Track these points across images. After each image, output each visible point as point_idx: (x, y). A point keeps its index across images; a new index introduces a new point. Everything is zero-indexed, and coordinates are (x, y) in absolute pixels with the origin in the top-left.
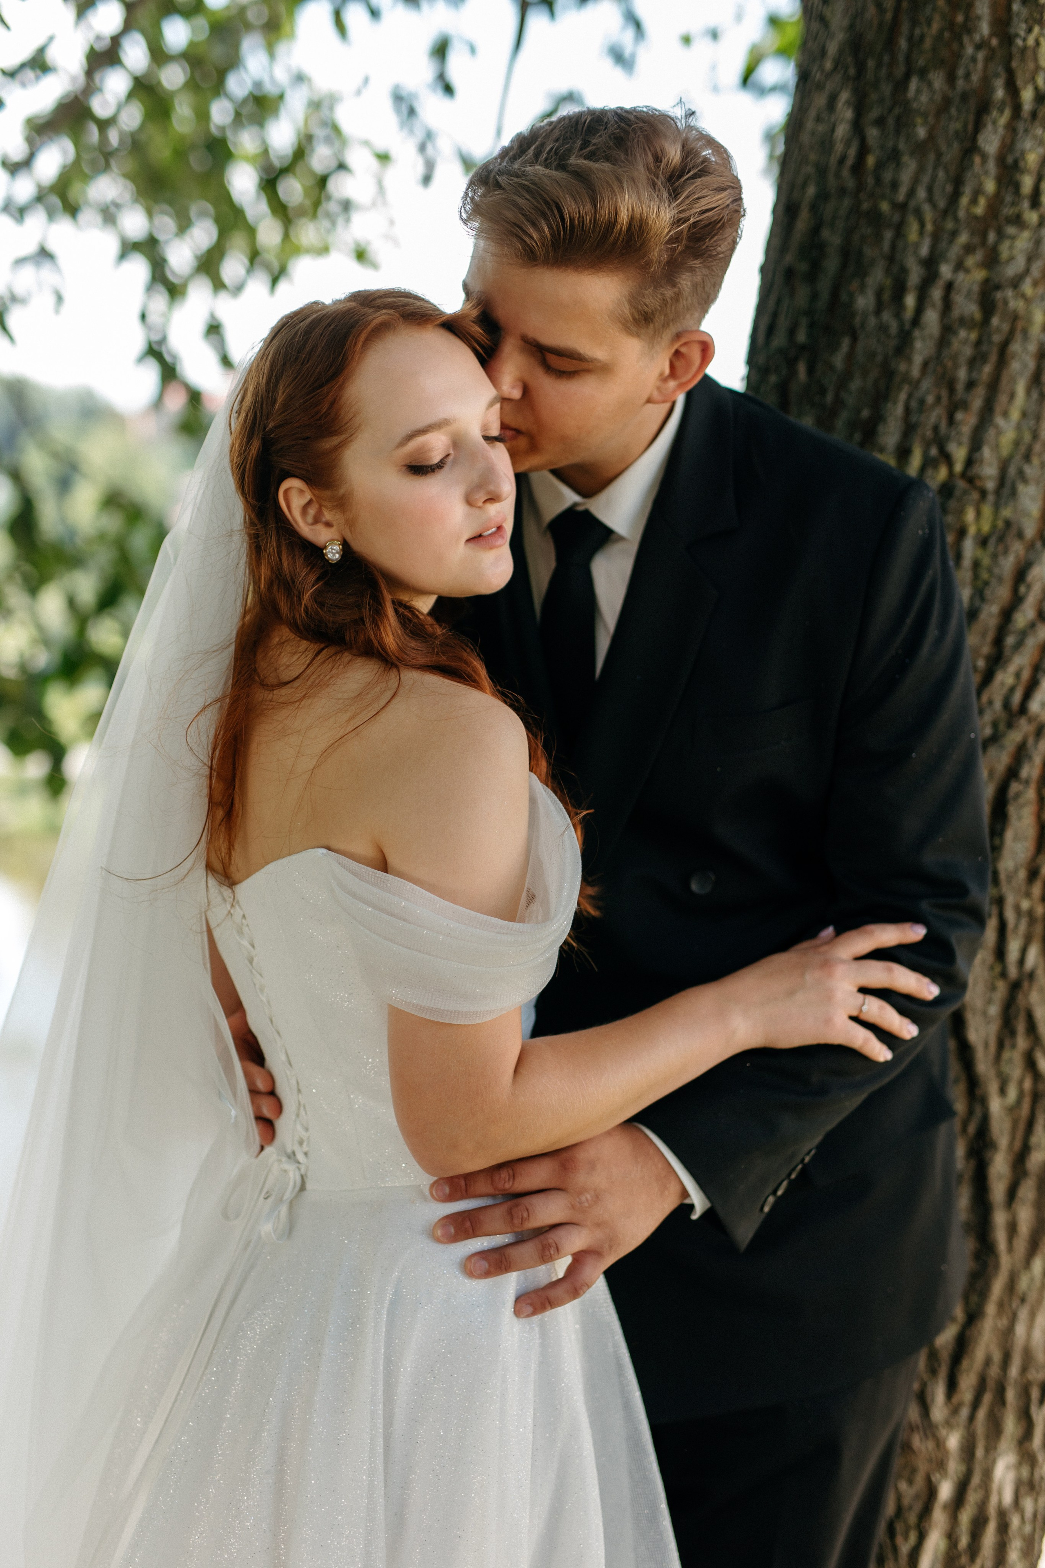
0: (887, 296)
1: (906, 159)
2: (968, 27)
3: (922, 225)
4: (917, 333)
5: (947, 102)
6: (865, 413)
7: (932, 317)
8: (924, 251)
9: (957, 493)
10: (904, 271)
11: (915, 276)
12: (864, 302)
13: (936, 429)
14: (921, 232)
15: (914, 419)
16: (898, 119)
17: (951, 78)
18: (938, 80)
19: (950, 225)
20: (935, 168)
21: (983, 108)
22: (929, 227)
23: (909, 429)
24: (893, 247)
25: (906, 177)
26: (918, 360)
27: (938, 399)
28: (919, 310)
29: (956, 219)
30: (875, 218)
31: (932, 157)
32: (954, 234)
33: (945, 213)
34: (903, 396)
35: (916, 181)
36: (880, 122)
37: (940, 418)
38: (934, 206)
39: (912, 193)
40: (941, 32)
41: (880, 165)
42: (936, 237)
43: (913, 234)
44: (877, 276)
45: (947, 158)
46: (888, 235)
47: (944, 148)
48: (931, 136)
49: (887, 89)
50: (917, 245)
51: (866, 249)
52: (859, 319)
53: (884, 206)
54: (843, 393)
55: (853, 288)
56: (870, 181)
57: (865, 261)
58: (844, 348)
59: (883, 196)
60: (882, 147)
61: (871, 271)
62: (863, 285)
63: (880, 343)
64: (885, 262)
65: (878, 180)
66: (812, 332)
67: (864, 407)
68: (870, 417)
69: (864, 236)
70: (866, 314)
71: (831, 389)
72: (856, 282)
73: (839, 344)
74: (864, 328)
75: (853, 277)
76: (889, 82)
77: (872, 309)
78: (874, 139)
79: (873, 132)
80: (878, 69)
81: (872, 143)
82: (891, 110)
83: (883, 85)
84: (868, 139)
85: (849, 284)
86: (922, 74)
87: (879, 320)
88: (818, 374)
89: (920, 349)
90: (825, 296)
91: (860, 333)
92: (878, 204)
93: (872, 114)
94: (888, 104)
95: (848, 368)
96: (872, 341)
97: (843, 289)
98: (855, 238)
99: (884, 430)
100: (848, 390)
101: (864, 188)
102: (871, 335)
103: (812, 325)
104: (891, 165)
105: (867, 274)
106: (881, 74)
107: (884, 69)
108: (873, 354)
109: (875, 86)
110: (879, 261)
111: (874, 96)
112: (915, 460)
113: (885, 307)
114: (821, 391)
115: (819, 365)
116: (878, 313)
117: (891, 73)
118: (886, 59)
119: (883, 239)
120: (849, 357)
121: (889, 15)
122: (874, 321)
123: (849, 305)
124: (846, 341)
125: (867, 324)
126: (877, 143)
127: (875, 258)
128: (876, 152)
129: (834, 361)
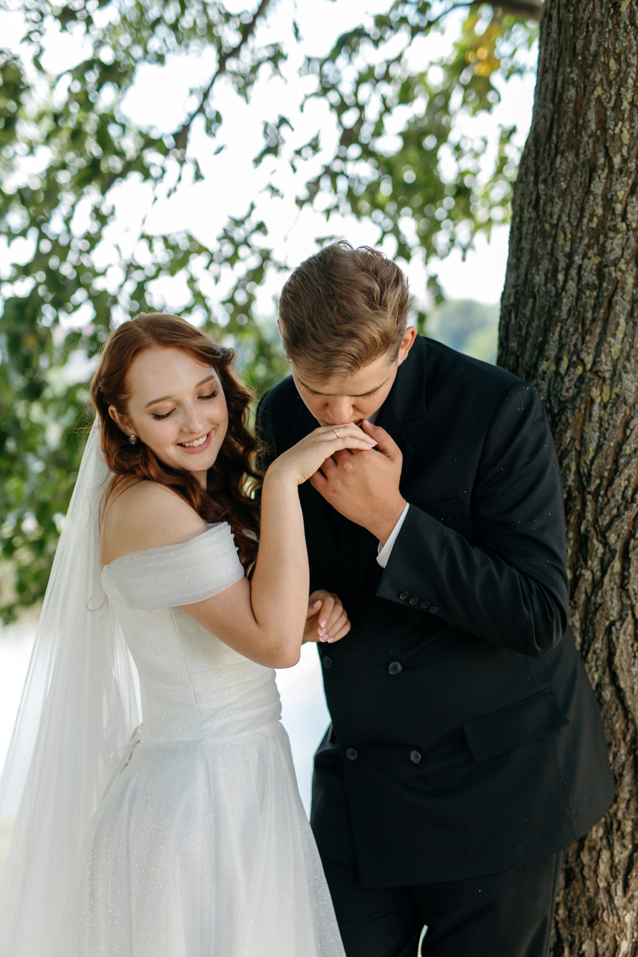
0: (549, 275)
1: (556, 200)
2: (585, 126)
3: (565, 236)
4: (564, 294)
5: (576, 167)
6: (540, 339)
7: (572, 285)
8: (567, 249)
9: (586, 380)
10: (557, 260)
11: (563, 263)
12: (539, 279)
13: (575, 345)
14: (565, 240)
15: (564, 341)
16: (553, 178)
17: (577, 155)
18: (570, 156)
19: (579, 234)
20: (571, 204)
21: (593, 170)
22: (569, 236)
23: (561, 347)
24: (552, 248)
25: (556, 210)
26: (565, 309)
27: (576, 329)
28: (565, 282)
29: (582, 231)
30: (544, 234)
31: (569, 197)
32: (581, 238)
33: (577, 227)
34: (558, 329)
35: (562, 210)
36: (545, 181)
37: (577, 339)
38: (571, 224)
39: (559, 218)
40: (571, 130)
41: (545, 204)
42: (573, 241)
43: (561, 242)
44: (545, 265)
45: (576, 198)
46: (550, 242)
47: (575, 193)
48: (568, 185)
49: (548, 163)
50: (563, 247)
51: (539, 250)
52: (536, 288)
53: (547, 226)
54: (530, 329)
55: (533, 272)
56: (541, 213)
57: (539, 257)
58: (530, 304)
59: (546, 221)
60: (546, 195)
61: (542, 262)
62: (538, 269)
63: (547, 301)
64: (548, 257)
65: (544, 212)
66: (517, 296)
67: (540, 336)
68: (542, 341)
69: (538, 244)
70: (540, 285)
71: (524, 327)
72: (535, 268)
73: (527, 303)
74: (539, 293)
75: (533, 265)
76: (548, 159)
77: (543, 282)
78: (543, 190)
79: (541, 187)
80: (544, 152)
81: (541, 192)
82: (550, 174)
83: (546, 161)
84: (540, 191)
85: (532, 269)
86: (563, 154)
87: (546, 288)
88: (518, 319)
89: (566, 303)
90: (522, 277)
91: (537, 296)
92: (544, 226)
93: (542, 177)
94: (549, 171)
95: (532, 315)
96: (543, 300)
97: (529, 273)
98: (535, 245)
99: (549, 348)
100: (532, 327)
101: (538, 217)
102: (542, 297)
103: (516, 293)
104: (550, 204)
105: (540, 264)
106: (545, 155)
107: (547, 152)
108: (543, 307)
109: (543, 162)
110: (545, 256)
111: (542, 167)
112: (564, 364)
113: (549, 281)
114: (520, 328)
115: (519, 315)
116: (545, 284)
117: (549, 155)
118: (547, 147)
119: (547, 244)
120: (533, 309)
121: (548, 123)
122: (544, 289)
123: (532, 281)
124: (531, 301)
125: (541, 291)
126: (544, 192)
127: (543, 255)
128: (543, 197)
129: (525, 312)
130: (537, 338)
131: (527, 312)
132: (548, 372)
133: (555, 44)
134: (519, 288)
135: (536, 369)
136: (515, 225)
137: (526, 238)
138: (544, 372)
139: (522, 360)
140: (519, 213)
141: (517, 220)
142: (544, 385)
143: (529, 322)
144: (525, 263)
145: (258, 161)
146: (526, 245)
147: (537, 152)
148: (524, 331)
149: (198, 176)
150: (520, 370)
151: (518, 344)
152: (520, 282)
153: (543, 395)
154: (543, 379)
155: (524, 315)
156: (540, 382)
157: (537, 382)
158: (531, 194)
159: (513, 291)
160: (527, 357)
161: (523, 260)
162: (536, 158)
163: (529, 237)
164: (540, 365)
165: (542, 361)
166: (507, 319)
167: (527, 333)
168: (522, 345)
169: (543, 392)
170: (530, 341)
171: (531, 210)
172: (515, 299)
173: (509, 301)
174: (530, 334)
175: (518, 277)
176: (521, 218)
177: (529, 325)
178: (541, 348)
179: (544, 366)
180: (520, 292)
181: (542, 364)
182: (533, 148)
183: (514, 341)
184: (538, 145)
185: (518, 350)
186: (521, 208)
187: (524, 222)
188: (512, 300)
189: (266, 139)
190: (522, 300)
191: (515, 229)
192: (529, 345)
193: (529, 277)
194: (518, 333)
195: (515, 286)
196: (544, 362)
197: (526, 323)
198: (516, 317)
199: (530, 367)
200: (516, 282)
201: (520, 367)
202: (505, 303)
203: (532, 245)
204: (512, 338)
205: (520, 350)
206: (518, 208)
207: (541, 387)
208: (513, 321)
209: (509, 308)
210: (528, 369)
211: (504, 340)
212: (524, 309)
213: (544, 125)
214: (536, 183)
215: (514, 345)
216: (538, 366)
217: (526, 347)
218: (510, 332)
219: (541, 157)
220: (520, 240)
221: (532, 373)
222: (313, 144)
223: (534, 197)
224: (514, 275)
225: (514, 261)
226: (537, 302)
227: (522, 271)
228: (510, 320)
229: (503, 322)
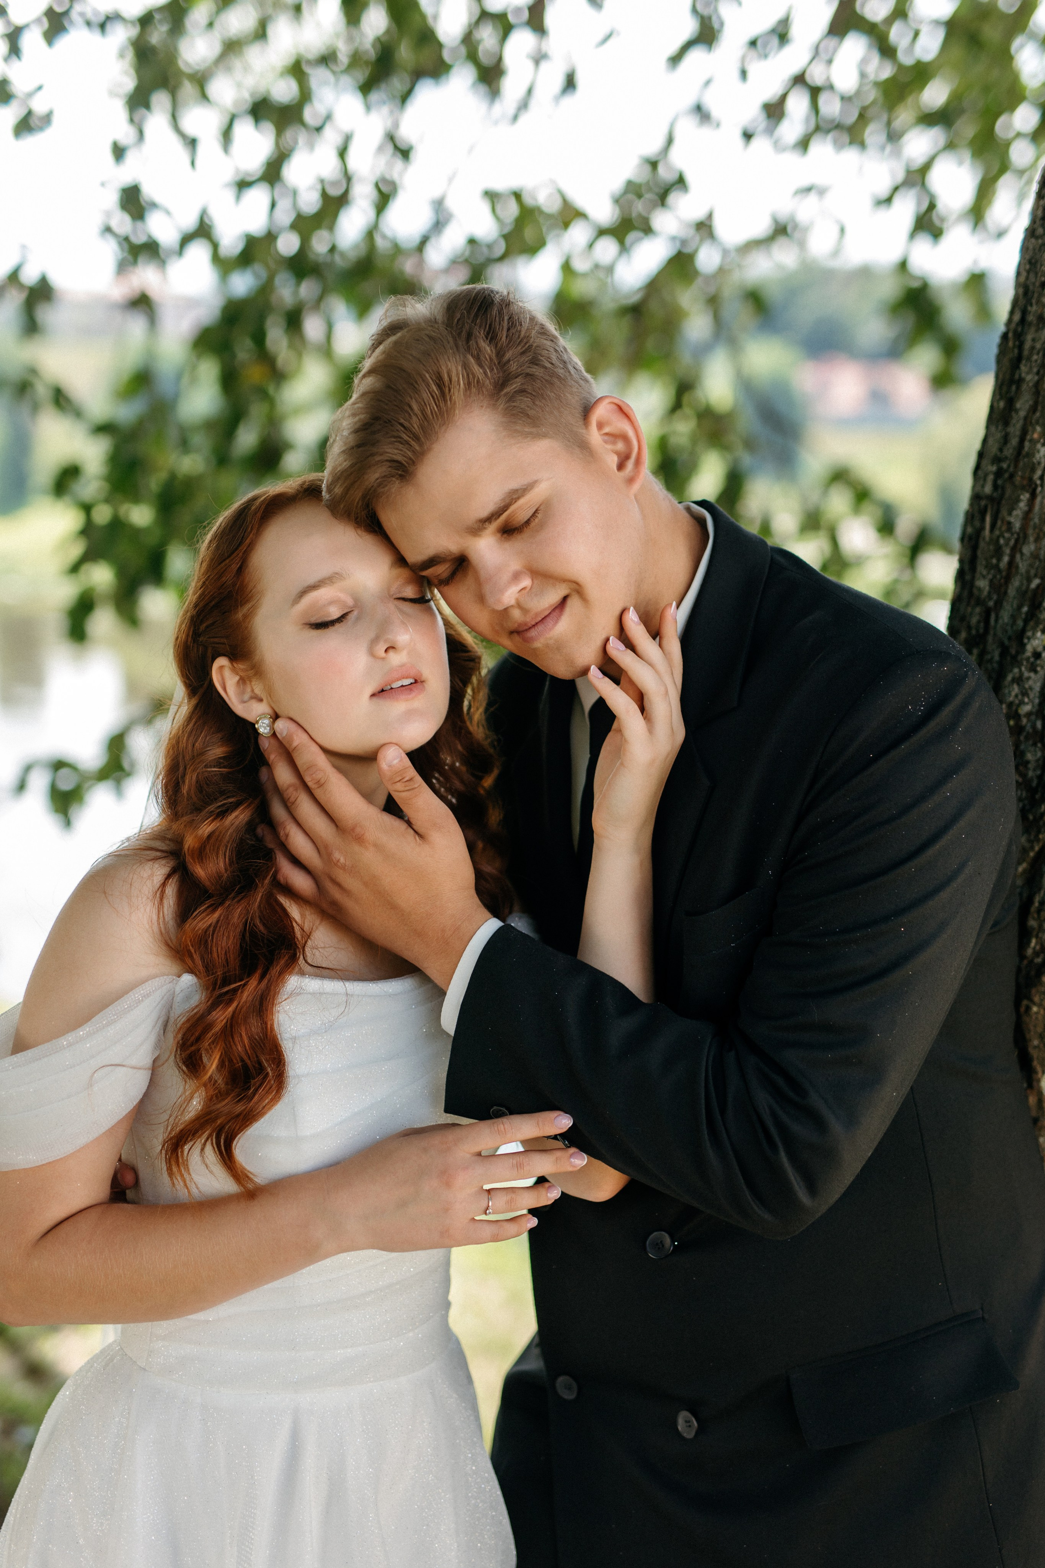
6: (1035, 583)
54: (1018, 556)
55: (1036, 436)
58: (1022, 505)
66: (1000, 482)
67: (1036, 576)
71: (1008, 551)
72: (1039, 429)
73: (1018, 500)
75: (1037, 423)
85: (1034, 430)
88: (997, 532)
90: (1014, 442)
95: (1024, 528)
97: (1028, 437)
100: (1022, 554)
103: (999, 474)
114: (998, 552)
115: (999, 523)
120: (1027, 515)
123: (1030, 455)
124: (1025, 497)
129: (1012, 520)
130: (1029, 580)
131: (1016, 520)
134: (1004, 466)
135: (1022, 646)
136: (1013, 326)
137: (1029, 359)
138: (1037, 655)
139: (996, 621)
142: (1035, 682)
143: (1017, 541)
144: (1022, 414)
145: (676, 59)
146: (1028, 374)
148: (1006, 559)
149: (570, 84)
150: (990, 639)
151: (991, 581)
152: (1009, 452)
153: (1031, 701)
154: (1033, 669)
155: (1010, 525)
156: (1026, 674)
157: (1021, 674)
159: (992, 469)
160: (1005, 616)
161: (1018, 405)
163: (1036, 358)
164: (1029, 639)
165: (1034, 630)
166: (977, 524)
167: (1011, 563)
168: (999, 587)
169: (1032, 695)
170: (1016, 582)
172: (995, 486)
173: (982, 489)
174: (1017, 567)
175: (1006, 439)
176: (1024, 313)
177: (1016, 549)
178: (1035, 602)
179: (1037, 641)
180: (1006, 475)
181: (1034, 637)
183: (984, 577)
185: (989, 597)
187: (1030, 324)
189: (696, 18)
190: (1008, 492)
192: (1012, 591)
193: (1027, 444)
194: (994, 562)
195: (997, 460)
197: (1012, 542)
198: (993, 527)
199: (1010, 638)
200: (1001, 450)
201: (992, 632)
204: (981, 569)
205: (995, 597)
208: (987, 532)
209: (983, 504)
210: (1006, 642)
211: (966, 567)
212: (1010, 514)
215: (983, 584)
216: (1026, 641)
217: (1006, 593)
218: (979, 553)
220: (1016, 363)
221: (1013, 652)
222: (780, 30)
225: (1002, 404)
226: (1038, 500)
227: (1015, 429)
228: (982, 528)
229: (969, 530)
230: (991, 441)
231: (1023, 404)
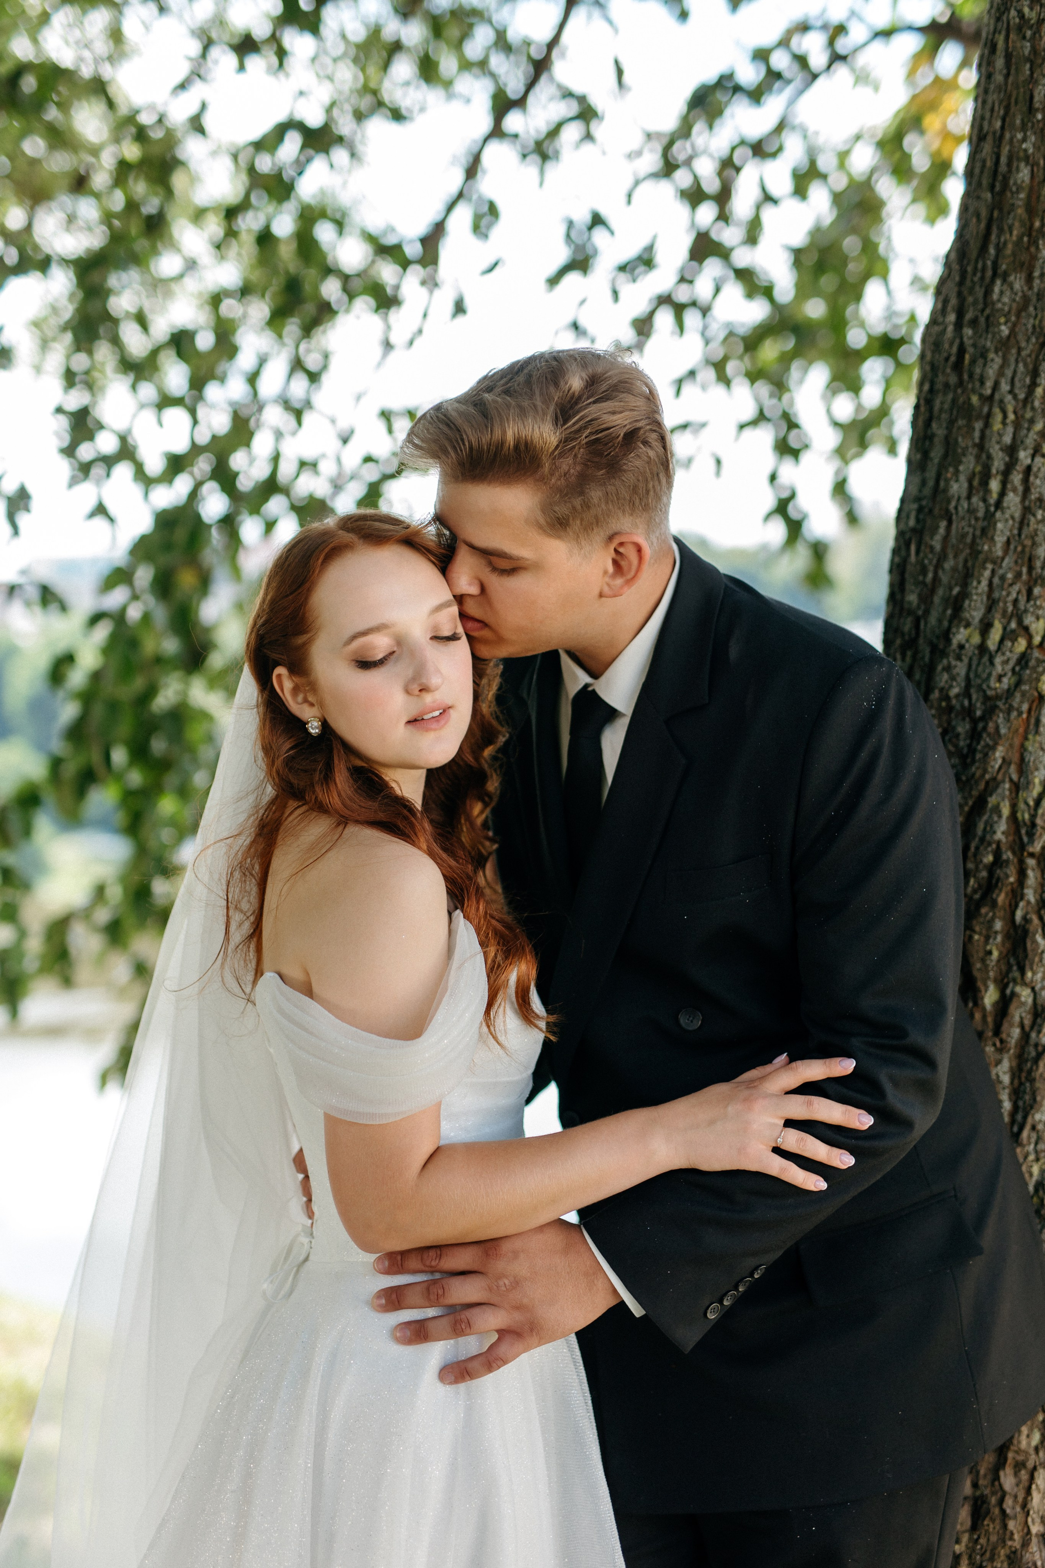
0: (976, 483)
1: (991, 355)
3: (1005, 416)
4: (998, 514)
5: (1026, 300)
6: (956, 590)
7: (1013, 500)
8: (1007, 439)
9: (1032, 663)
10: (989, 457)
11: (998, 462)
12: (958, 488)
13: (1016, 602)
14: (1004, 423)
15: (996, 595)
16: (988, 318)
17: (1029, 279)
18: (1018, 282)
19: (1029, 415)
20: (1017, 362)
22: (1011, 417)
23: (991, 604)
24: (983, 437)
25: (991, 372)
26: (1000, 540)
27: (1018, 575)
28: (1002, 494)
29: (1033, 409)
30: (967, 411)
31: (1014, 351)
32: (1032, 421)
33: (1025, 401)
34: (987, 573)
35: (1001, 373)
36: (974, 323)
37: (1018, 593)
38: (1015, 397)
39: (996, 386)
40: (1020, 238)
41: (973, 362)
42: (1017, 425)
43: (997, 426)
44: (969, 464)
45: (1024, 353)
46: (978, 425)
47: (1023, 344)
48: (1013, 331)
49: (980, 292)
50: (1000, 435)
51: (960, 439)
52: (953, 504)
53: (975, 399)
54: (940, 572)
55: (949, 475)
56: (966, 377)
57: (960, 450)
58: (942, 531)
59: (973, 391)
60: (974, 345)
61: (964, 460)
62: (957, 472)
63: (970, 526)
64: (975, 451)
65: (971, 376)
66: (921, 517)
67: (956, 585)
68: (959, 593)
69: (959, 428)
70: (959, 499)
71: (931, 568)
72: (951, 469)
73: (938, 527)
74: (957, 513)
75: (950, 465)
76: (981, 286)
77: (964, 494)
78: (969, 338)
79: (968, 332)
80: (974, 274)
81: (968, 342)
82: (983, 311)
83: (977, 288)
84: (965, 339)
85: (947, 471)
86: (1005, 277)
87: (969, 504)
88: (921, 555)
89: (1002, 530)
90: (931, 483)
91: (954, 517)
92: (969, 399)
93: (969, 316)
94: (980, 306)
95: (944, 550)
96: (963, 523)
97: (943, 477)
98: (955, 430)
99: (970, 606)
100: (943, 569)
101: (961, 383)
102: (963, 518)
103: (920, 510)
104: (980, 361)
105: (960, 462)
106: (976, 279)
107: (979, 275)
108: (964, 536)
109: (971, 291)
110: (970, 450)
111: (970, 299)
112: (996, 634)
113: (974, 492)
114: (924, 571)
115: (923, 548)
116: (969, 498)
117: (982, 278)
118: (980, 266)
119: (974, 429)
120: (946, 539)
121: (983, 225)
122: (966, 505)
123: (945, 490)
124: (943, 524)
125: (960, 509)
126: (971, 342)
127: (967, 448)
128: (971, 350)
129: (933, 543)
130: (951, 589)
131: (937, 543)
132: (967, 646)
133: (1000, 92)
134: (924, 503)
135: (948, 641)
136: (923, 395)
137: (939, 418)
138: (961, 647)
139: (926, 624)
140: (929, 375)
141: (926, 387)
142: (961, 669)
143: (939, 561)
144: (936, 461)
145: (553, 282)
146: (939, 430)
147: (963, 274)
148: (930, 575)
149: (459, 308)
150: (921, 641)
151: (920, 596)
152: (927, 491)
153: (959, 685)
154: (959, 658)
155: (932, 548)
156: (953, 663)
157: (949, 663)
158: (951, 344)
159: (915, 506)
160: (933, 620)
161: (932, 454)
162: (961, 283)
163: (944, 416)
164: (954, 634)
165: (958, 627)
166: (903, 553)
167: (936, 578)
168: (926, 599)
169: (959, 679)
170: (940, 592)
171: (948, 370)
172: (918, 520)
173: (907, 524)
174: (940, 580)
175: (924, 483)
177: (938, 566)
178: (957, 605)
179: (961, 635)
180: (926, 510)
181: (958, 632)
182: (956, 267)
183: (913, 592)
184: (965, 262)
185: (919, 607)
186: (934, 368)
187: (938, 392)
188: (912, 523)
189: (570, 246)
190: (929, 521)
191: (922, 402)
192: (937, 600)
193: (942, 484)
194: (921, 578)
195: (918, 499)
196: (962, 630)
197: (935, 561)
198: (918, 552)
199: (938, 637)
200: (920, 491)
201: (922, 634)
202: (902, 526)
203: (949, 428)
204: (909, 586)
205: (923, 607)
206: (928, 368)
207: (955, 671)
208: (913, 558)
209: (907, 536)
210: (935, 640)
211: (896, 589)
212: (932, 538)
213: (976, 228)
214: (959, 325)
215: (912, 598)
216: (951, 636)
217: (932, 602)
218: (907, 576)
219: (968, 283)
220: (929, 421)
221: (941, 646)
222: (646, 257)
223: (955, 349)
224: (917, 480)
225: (919, 456)
226: (954, 526)
227: (931, 473)
228: (908, 555)
229: (897, 560)
230: (910, 488)
231: (936, 454)
